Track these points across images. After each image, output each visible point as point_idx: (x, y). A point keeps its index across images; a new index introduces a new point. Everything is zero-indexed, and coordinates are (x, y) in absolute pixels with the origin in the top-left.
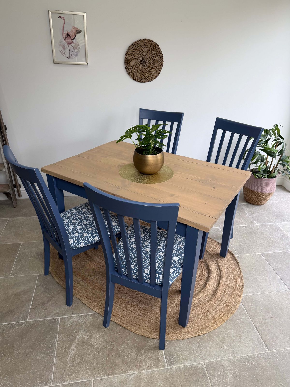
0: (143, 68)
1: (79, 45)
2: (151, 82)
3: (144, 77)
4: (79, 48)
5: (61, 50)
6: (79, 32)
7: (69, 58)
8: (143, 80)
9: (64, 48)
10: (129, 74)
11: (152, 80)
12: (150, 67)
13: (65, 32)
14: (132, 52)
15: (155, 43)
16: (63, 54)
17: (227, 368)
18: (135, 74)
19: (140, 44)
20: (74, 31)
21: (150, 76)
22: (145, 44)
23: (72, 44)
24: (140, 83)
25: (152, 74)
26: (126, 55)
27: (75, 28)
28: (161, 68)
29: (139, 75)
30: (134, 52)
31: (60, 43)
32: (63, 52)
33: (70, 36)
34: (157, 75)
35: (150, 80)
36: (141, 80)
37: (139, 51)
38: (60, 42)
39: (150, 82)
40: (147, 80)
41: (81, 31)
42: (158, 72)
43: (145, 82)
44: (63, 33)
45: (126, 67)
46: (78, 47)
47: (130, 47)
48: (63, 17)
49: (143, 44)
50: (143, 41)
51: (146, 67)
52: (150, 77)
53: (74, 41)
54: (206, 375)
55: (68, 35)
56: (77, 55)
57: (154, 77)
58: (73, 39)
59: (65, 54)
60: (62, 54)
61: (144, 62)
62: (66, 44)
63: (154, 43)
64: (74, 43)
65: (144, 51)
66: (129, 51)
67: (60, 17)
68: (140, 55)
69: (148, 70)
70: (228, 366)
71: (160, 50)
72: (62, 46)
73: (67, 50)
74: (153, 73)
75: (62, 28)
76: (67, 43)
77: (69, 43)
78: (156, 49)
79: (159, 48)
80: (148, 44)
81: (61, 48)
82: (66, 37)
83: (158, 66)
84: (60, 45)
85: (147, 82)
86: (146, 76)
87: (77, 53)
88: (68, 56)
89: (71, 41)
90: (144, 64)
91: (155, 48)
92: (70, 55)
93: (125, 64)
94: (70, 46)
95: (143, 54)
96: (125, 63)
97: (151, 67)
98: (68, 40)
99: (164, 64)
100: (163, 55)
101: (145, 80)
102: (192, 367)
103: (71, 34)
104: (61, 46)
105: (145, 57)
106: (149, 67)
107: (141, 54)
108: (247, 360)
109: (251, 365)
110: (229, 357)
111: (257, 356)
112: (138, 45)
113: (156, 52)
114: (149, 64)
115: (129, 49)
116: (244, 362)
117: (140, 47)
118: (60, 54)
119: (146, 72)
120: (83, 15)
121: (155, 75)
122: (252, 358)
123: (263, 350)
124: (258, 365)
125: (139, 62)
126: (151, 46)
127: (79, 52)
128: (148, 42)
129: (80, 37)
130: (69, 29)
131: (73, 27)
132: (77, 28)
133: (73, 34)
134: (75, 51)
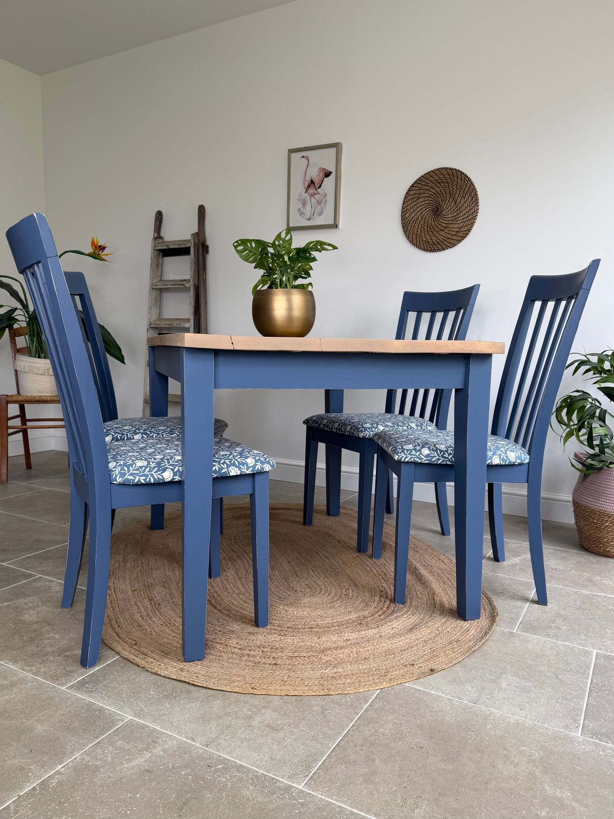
0: (436, 223)
1: (326, 195)
2: (453, 248)
3: (438, 241)
4: (326, 201)
5: (300, 209)
6: (328, 174)
7: (309, 219)
8: (435, 247)
9: (304, 204)
10: (408, 237)
11: (454, 245)
12: (449, 219)
13: (308, 179)
14: (416, 196)
15: (461, 172)
16: (302, 214)
17: (158, 751)
18: (420, 237)
19: (431, 179)
20: (321, 175)
21: (450, 236)
22: (441, 176)
23: (317, 196)
24: (430, 253)
25: (454, 233)
26: (404, 203)
27: (324, 169)
28: (475, 218)
29: (428, 237)
30: (418, 195)
31: (300, 197)
32: (303, 211)
33: (314, 183)
34: (464, 233)
35: (451, 245)
36: (431, 247)
37: (427, 192)
38: (300, 196)
39: (450, 250)
40: (444, 245)
41: (331, 173)
42: (466, 228)
43: (439, 250)
44: (305, 180)
45: (403, 223)
47: (412, 186)
48: (307, 157)
49: (436, 178)
50: (437, 172)
51: (441, 220)
52: (449, 239)
53: (319, 190)
54: (103, 734)
55: (312, 182)
56: (320, 214)
57: (458, 238)
58: (318, 188)
59: (304, 214)
60: (301, 215)
61: (437, 211)
63: (457, 172)
64: (319, 194)
65: (439, 189)
66: (410, 195)
67: (303, 157)
68: (430, 199)
69: (446, 225)
70: (164, 750)
71: (472, 184)
72: (301, 202)
73: (308, 207)
74: (456, 230)
75: (304, 173)
76: (309, 194)
77: (312, 195)
78: (462, 184)
79: (469, 179)
80: (447, 176)
81: (300, 205)
82: (309, 186)
83: (466, 215)
84: (299, 200)
85: (443, 249)
86: (441, 238)
87: (322, 209)
88: (308, 216)
89: (315, 192)
90: (438, 215)
91: (460, 181)
92: (312, 215)
93: (402, 220)
94: (313, 199)
95: (435, 196)
96: (402, 216)
97: (453, 218)
98: (312, 190)
99: (479, 211)
100: (478, 193)
101: (439, 246)
102: (101, 710)
103: (316, 181)
105: (440, 200)
106: (447, 219)
107: (433, 197)
108: (220, 766)
109: (216, 778)
110: (193, 740)
111: (257, 776)
112: (427, 181)
113: (463, 190)
114: (448, 213)
115: (409, 190)
116: (209, 764)
117: (431, 184)
118: (297, 214)
119: (442, 230)
120: (337, 146)
121: (461, 234)
122: (238, 771)
123: (289, 777)
124: (231, 788)
125: (427, 213)
126: (452, 179)
127: (325, 207)
128: (446, 172)
129: (329, 182)
130: (314, 173)
131: (320, 168)
132: (326, 169)
133: (319, 179)
134: (319, 207)
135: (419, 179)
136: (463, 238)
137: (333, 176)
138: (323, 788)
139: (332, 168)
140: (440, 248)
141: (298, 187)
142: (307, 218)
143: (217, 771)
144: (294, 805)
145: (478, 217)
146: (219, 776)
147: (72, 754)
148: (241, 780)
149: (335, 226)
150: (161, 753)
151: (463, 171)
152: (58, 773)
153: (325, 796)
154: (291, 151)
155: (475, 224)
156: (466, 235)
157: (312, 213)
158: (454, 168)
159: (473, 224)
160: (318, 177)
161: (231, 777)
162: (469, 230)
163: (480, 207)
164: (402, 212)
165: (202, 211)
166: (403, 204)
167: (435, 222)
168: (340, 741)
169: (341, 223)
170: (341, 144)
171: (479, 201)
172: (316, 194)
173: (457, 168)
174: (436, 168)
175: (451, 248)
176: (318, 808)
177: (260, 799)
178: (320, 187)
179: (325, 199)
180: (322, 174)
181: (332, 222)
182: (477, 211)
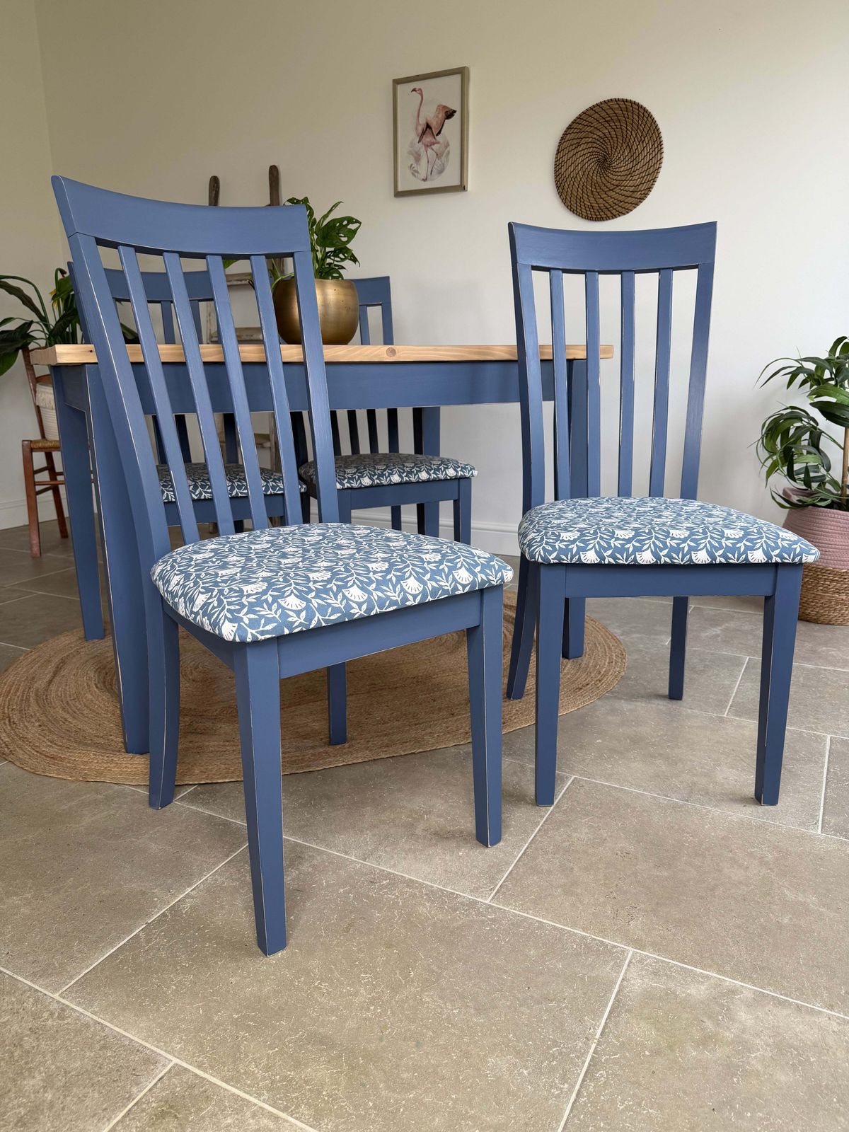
0: (604, 180)
1: (448, 145)
2: (627, 215)
3: (607, 205)
4: (449, 153)
5: (412, 165)
6: (450, 114)
8: (602, 213)
9: (418, 159)
10: (564, 201)
11: (628, 211)
12: (622, 174)
13: (422, 122)
14: (575, 142)
15: (638, 105)
16: (415, 172)
18: (582, 200)
19: (596, 116)
20: (440, 116)
21: (622, 198)
22: (610, 112)
23: (435, 147)
24: (594, 221)
25: (628, 194)
26: (558, 152)
27: (444, 107)
28: (657, 171)
29: (592, 200)
30: (578, 141)
31: (411, 149)
32: (416, 169)
33: (431, 128)
34: (643, 192)
35: (624, 211)
36: (598, 214)
37: (591, 135)
38: (411, 147)
40: (614, 211)
41: (455, 112)
42: (645, 186)
43: (608, 218)
44: (418, 124)
45: (557, 182)
46: (448, 149)
47: (569, 127)
48: (420, 89)
49: (603, 114)
50: (604, 105)
51: (611, 176)
52: (621, 202)
53: (438, 138)
55: (428, 126)
56: (440, 172)
57: (634, 201)
58: (437, 135)
59: (418, 172)
60: (413, 174)
61: (604, 163)
62: (423, 150)
63: (634, 106)
64: (438, 143)
65: (607, 131)
66: (566, 140)
67: (414, 90)
68: (595, 145)
69: (617, 183)
71: (653, 122)
72: (413, 155)
73: (424, 161)
74: (632, 189)
75: (416, 114)
76: (425, 145)
77: (427, 146)
78: (640, 122)
79: (650, 115)
80: (618, 112)
81: (412, 161)
82: (424, 133)
83: (645, 168)
84: (410, 153)
85: (614, 216)
86: (610, 201)
87: (443, 164)
88: (423, 175)
89: (433, 140)
90: (606, 169)
91: (637, 118)
92: (429, 173)
93: (556, 176)
94: (429, 151)
95: (602, 141)
96: (556, 171)
97: (627, 172)
98: (428, 139)
99: (663, 160)
100: (662, 135)
101: (608, 213)
103: (434, 124)
104: (411, 156)
105: (609, 147)
106: (619, 174)
107: (598, 142)
108: (385, 882)
109: (382, 895)
110: (346, 853)
111: (432, 891)
112: (590, 119)
113: (640, 130)
114: (620, 165)
115: (565, 134)
116: (372, 880)
117: (595, 124)
118: (409, 172)
119: (612, 190)
120: (462, 72)
121: (638, 195)
122: (408, 886)
123: (471, 891)
124: (403, 906)
125: (591, 166)
126: (626, 116)
127: (448, 161)
128: (617, 106)
129: (452, 125)
130: (430, 113)
131: (439, 106)
132: (447, 107)
133: (437, 122)
134: (438, 162)
135: (579, 117)
136: (641, 199)
137: (457, 116)
138: (515, 901)
139: (455, 105)
140: (609, 215)
141: (408, 135)
142: (423, 177)
143: (382, 887)
144: (483, 922)
145: (661, 170)
146: (386, 893)
147: (201, 875)
148: (413, 896)
149: (462, 188)
150: (310, 870)
151: (641, 103)
152: (188, 896)
153: (519, 911)
154: (397, 82)
155: (658, 180)
156: (646, 195)
157: (430, 170)
158: (629, 99)
159: (654, 180)
160: (437, 119)
161: (401, 893)
162: (650, 189)
163: (664, 155)
164: (556, 166)
165: (275, 174)
166: (557, 154)
167: (603, 178)
168: (527, 848)
169: (470, 186)
170: (468, 68)
171: (663, 146)
172: (434, 144)
173: (633, 100)
174: (602, 100)
175: (624, 214)
176: (513, 924)
177: (440, 917)
178: (439, 133)
179: (446, 151)
180: (442, 115)
181: (457, 183)
182: (660, 161)
